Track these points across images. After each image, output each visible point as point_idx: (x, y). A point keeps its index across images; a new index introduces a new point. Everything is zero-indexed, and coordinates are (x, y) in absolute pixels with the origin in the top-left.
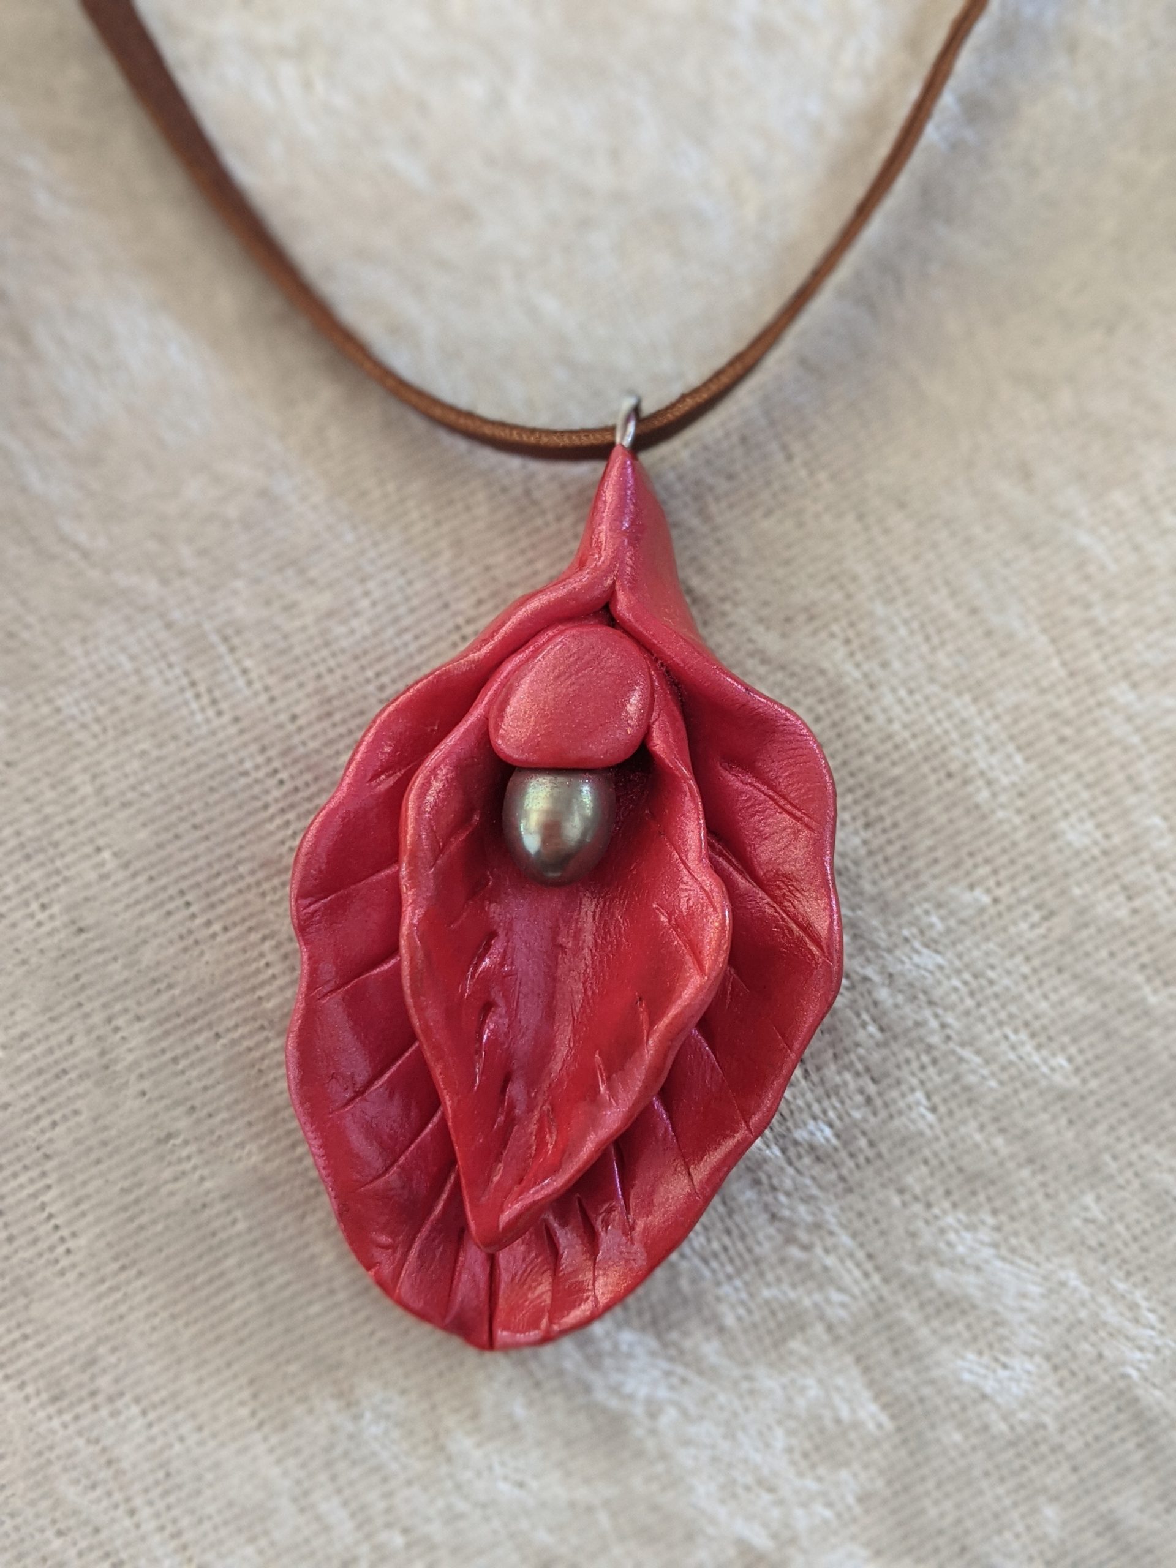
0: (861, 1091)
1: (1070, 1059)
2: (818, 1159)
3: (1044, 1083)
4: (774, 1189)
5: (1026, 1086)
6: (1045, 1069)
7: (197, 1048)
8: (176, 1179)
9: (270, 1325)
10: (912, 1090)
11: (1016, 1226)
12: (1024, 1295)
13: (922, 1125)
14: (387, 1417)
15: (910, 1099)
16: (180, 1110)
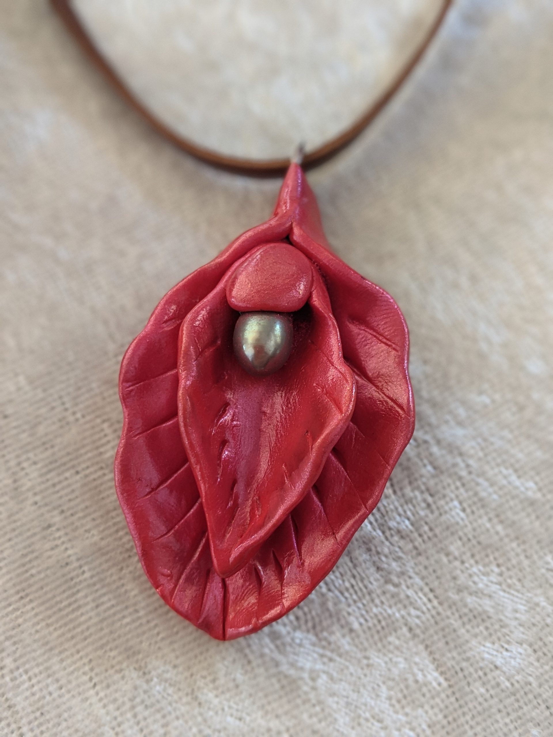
0: (425, 501)
1: (536, 483)
2: (402, 537)
3: (522, 496)
4: (378, 553)
5: (513, 498)
6: (522, 489)
7: (66, 479)
8: (52, 549)
9: (102, 629)
10: (452, 500)
11: (511, 573)
12: (516, 611)
13: (458, 519)
14: (166, 681)
15: (451, 505)
16: (56, 512)
